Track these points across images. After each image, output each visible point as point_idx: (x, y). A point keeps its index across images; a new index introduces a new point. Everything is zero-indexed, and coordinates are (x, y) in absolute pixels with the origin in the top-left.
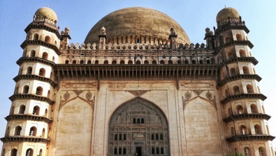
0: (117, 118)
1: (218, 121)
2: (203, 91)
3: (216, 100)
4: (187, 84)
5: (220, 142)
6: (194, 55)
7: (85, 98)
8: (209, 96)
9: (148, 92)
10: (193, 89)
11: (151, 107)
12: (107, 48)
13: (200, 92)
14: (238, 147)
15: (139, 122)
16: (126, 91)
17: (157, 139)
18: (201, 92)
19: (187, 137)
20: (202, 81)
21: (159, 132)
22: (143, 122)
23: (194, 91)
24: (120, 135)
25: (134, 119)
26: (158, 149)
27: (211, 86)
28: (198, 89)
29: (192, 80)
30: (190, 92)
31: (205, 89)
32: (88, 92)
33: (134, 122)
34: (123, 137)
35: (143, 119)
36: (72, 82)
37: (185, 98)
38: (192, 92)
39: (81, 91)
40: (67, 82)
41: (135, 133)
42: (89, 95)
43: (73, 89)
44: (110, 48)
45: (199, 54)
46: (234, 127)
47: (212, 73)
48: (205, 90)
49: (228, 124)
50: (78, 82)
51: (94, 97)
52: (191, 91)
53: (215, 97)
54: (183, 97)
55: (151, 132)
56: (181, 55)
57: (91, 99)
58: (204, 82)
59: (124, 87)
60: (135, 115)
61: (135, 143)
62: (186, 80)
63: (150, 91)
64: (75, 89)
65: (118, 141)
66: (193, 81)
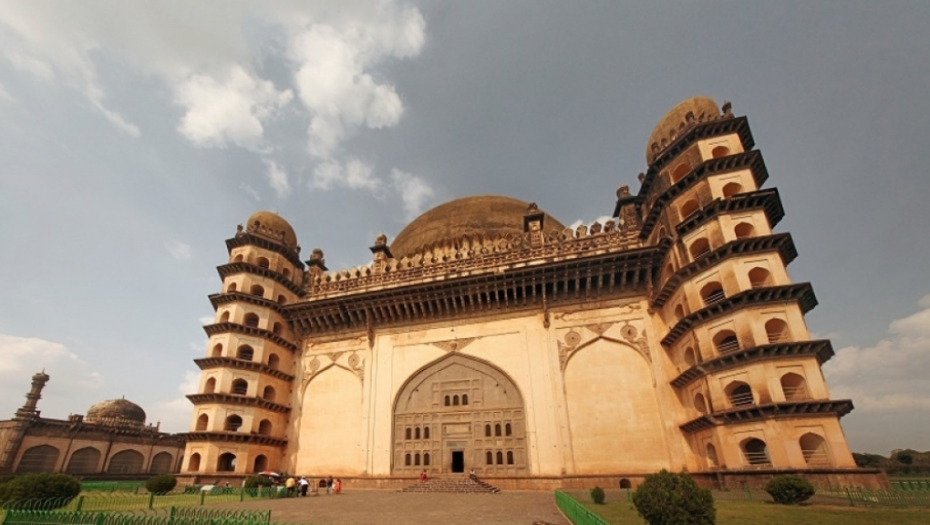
0: (410, 398)
1: (655, 385)
2: (611, 323)
3: (649, 339)
4: (570, 313)
5: (662, 433)
6: (587, 248)
7: (346, 365)
8: (629, 332)
9: (477, 341)
10: (587, 322)
11: (483, 370)
12: (388, 269)
13: (603, 326)
14: (722, 441)
15: (456, 402)
16: (427, 344)
17: (498, 433)
18: (608, 327)
19: (572, 427)
20: (608, 303)
21: (502, 419)
22: (465, 402)
23: (588, 326)
24: (418, 430)
25: (447, 398)
26: (499, 454)
27: (635, 311)
28: (598, 321)
29: (581, 303)
30: (578, 330)
31: (617, 319)
32: (352, 353)
33: (447, 403)
34: (422, 433)
35: (465, 397)
36: (323, 339)
37: (566, 345)
38: (585, 329)
39: (341, 353)
40: (314, 340)
41: (449, 424)
42: (353, 359)
43: (325, 352)
44: (394, 269)
45: (601, 244)
46: (708, 392)
47: (636, 278)
48: (618, 322)
49: (684, 391)
50: (333, 338)
51: (363, 362)
52: (581, 326)
53: (644, 333)
54: (559, 344)
55: (484, 419)
56: (554, 254)
57: (357, 367)
58: (614, 302)
59: (423, 336)
60: (448, 387)
61: (450, 444)
62: (567, 305)
63: (480, 338)
64: (329, 351)
65: (413, 440)
66: (584, 306)
